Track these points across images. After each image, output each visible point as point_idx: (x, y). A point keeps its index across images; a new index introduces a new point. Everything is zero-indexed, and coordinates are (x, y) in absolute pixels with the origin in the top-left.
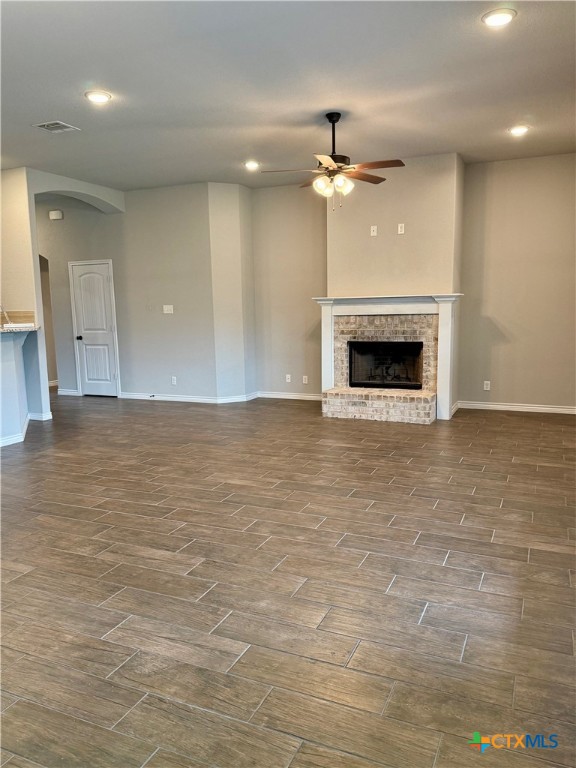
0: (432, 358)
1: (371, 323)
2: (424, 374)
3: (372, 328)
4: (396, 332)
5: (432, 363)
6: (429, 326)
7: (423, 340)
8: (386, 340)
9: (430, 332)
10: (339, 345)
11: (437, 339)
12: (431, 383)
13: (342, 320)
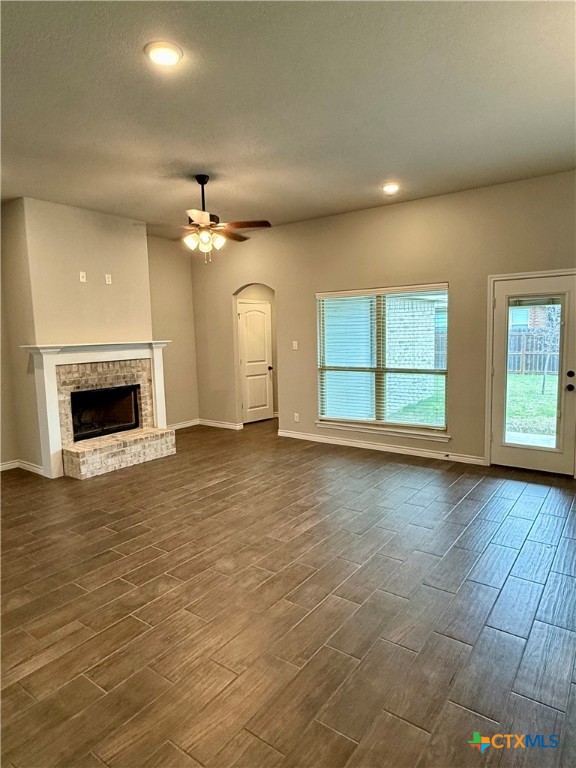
0: (148, 398)
1: (94, 370)
2: (143, 413)
3: (95, 376)
4: (118, 378)
5: (149, 402)
6: (144, 369)
7: (140, 382)
8: (110, 386)
9: (145, 374)
10: (62, 398)
11: (150, 381)
12: (149, 420)
13: (62, 370)
